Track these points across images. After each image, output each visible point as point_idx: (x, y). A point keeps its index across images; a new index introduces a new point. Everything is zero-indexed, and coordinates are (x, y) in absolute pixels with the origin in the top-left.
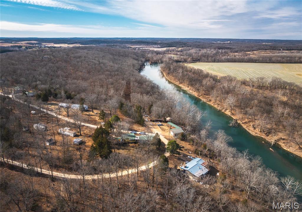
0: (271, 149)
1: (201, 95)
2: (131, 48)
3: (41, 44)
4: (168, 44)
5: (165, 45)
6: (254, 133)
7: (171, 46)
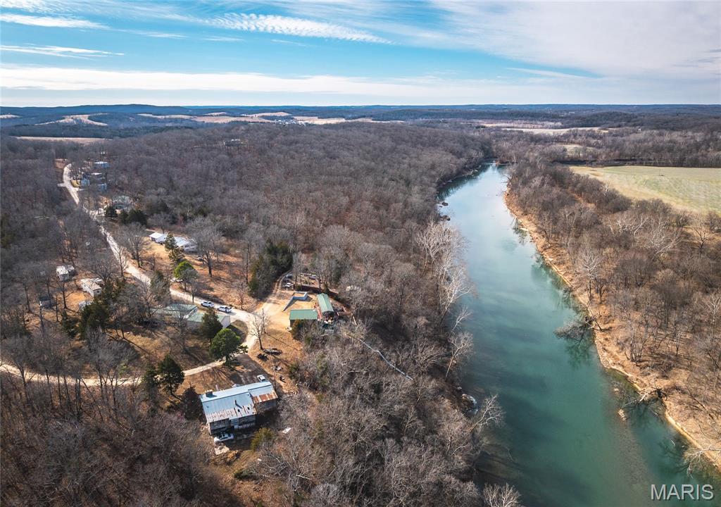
0: (621, 412)
1: (550, 248)
2: (484, 127)
3: (292, 119)
4: (583, 119)
5: (575, 122)
6: (611, 361)
7: (589, 123)
